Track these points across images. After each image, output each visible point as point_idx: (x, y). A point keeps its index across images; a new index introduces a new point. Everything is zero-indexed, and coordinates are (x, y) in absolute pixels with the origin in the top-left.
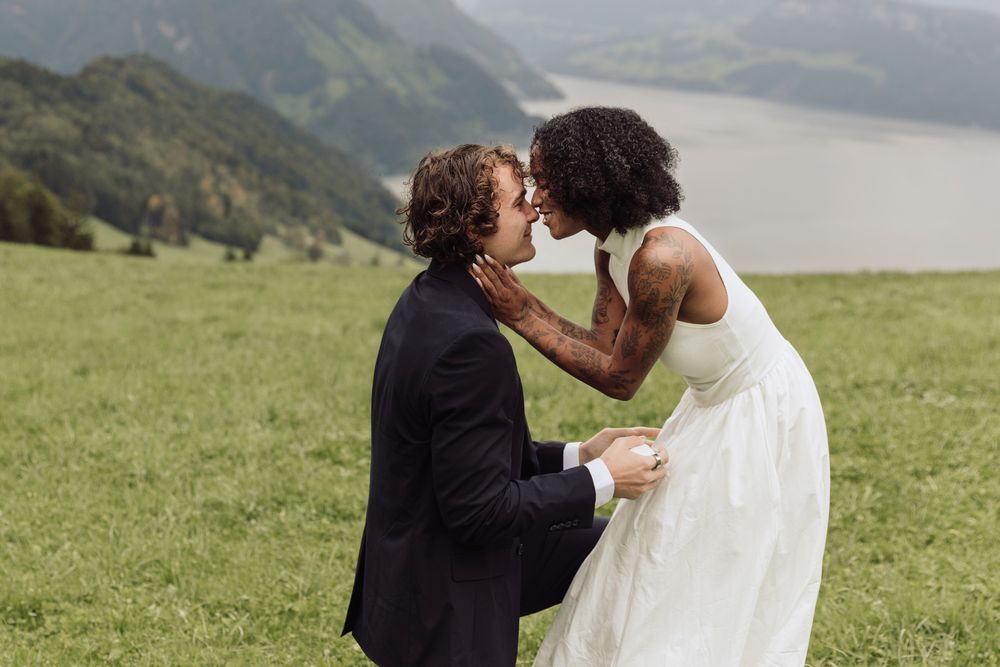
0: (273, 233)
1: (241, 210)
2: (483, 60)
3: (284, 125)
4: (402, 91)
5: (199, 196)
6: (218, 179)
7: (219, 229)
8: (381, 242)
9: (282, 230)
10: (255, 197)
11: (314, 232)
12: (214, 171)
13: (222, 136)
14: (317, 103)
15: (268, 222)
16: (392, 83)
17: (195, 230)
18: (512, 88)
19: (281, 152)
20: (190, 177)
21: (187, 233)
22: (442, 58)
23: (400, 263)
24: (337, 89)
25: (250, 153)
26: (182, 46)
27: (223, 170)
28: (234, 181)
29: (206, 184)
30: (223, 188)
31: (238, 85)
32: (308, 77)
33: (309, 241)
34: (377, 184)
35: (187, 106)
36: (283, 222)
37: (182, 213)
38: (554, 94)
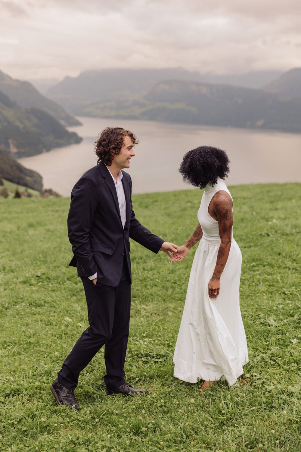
2: (51, 113)
4: (21, 126)
8: (18, 183)
16: (18, 123)
18: (63, 122)
22: (35, 112)
23: (26, 191)
34: (15, 162)
38: (79, 124)
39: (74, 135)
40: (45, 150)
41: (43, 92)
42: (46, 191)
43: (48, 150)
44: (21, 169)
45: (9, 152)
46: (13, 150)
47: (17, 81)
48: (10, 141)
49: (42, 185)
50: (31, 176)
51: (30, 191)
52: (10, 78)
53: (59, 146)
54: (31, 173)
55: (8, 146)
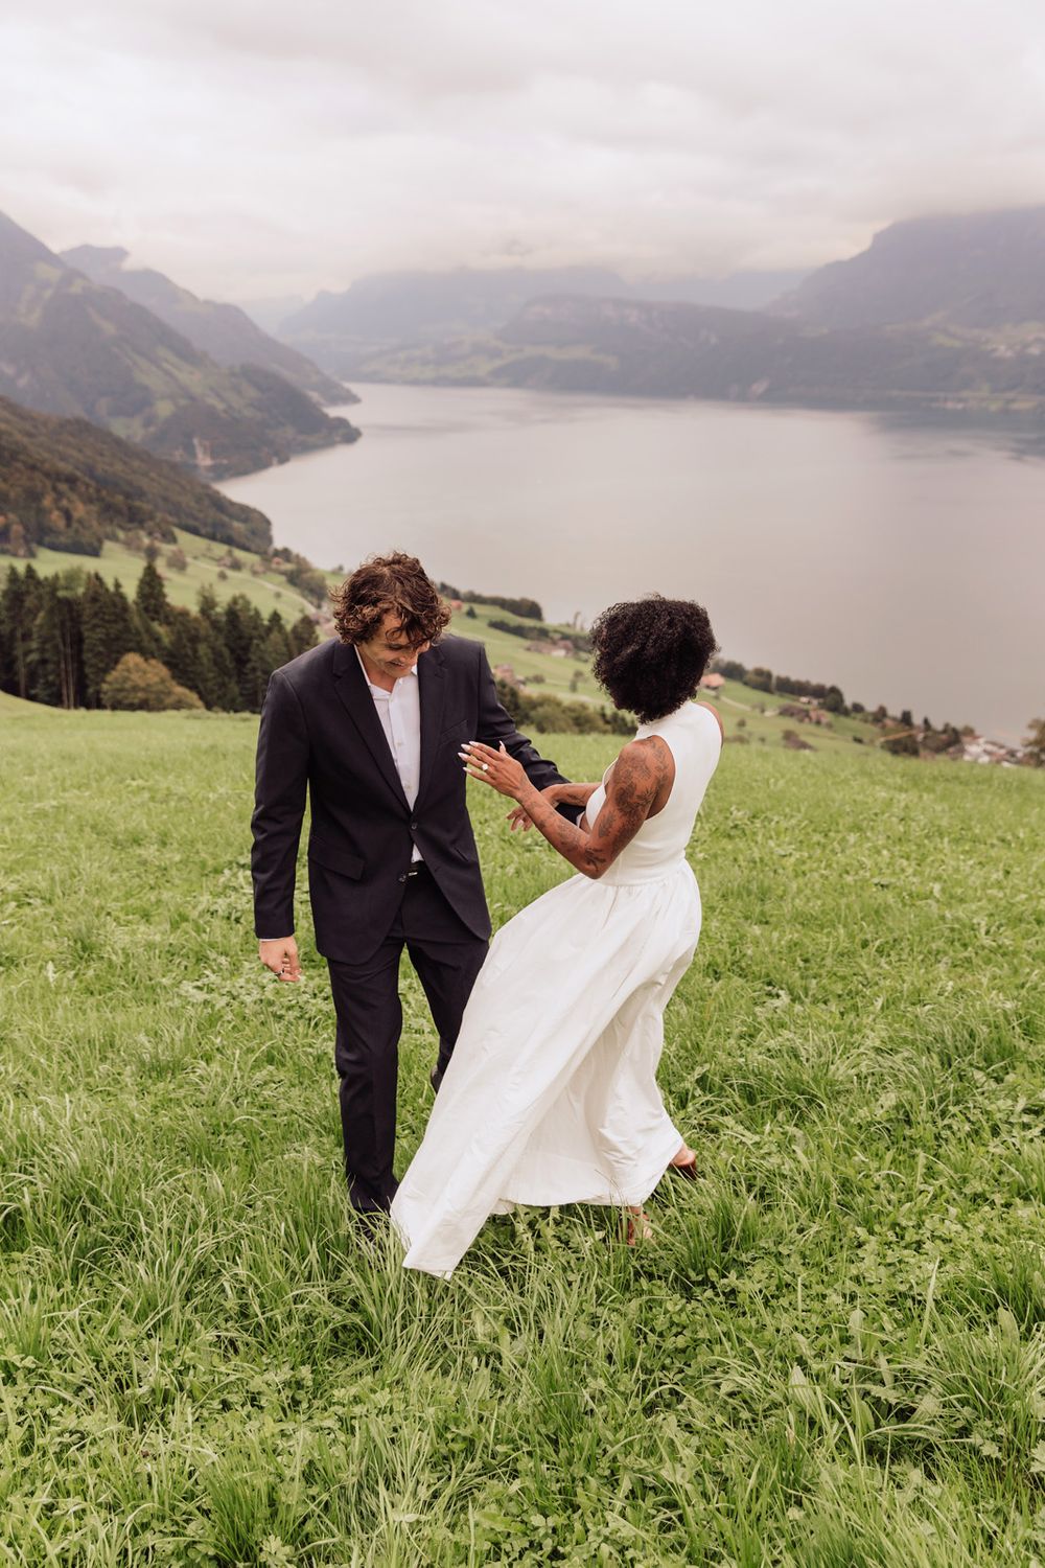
0: (114, 538)
1: (80, 521)
2: (288, 375)
3: (118, 442)
4: (220, 406)
5: (41, 511)
6: (60, 495)
7: (62, 539)
8: (213, 538)
9: (121, 535)
10: (94, 508)
11: (150, 534)
12: (55, 489)
13: (63, 458)
14: (148, 423)
15: (109, 529)
16: (212, 401)
17: (41, 543)
18: (315, 396)
19: (119, 467)
20: (34, 496)
21: (34, 546)
22: (251, 375)
23: (230, 553)
24: (164, 409)
25: (90, 471)
26: (23, 382)
27: (63, 487)
28: (74, 497)
29: (47, 502)
30: (64, 503)
31: (76, 411)
32: (137, 402)
33: (146, 541)
35: (30, 435)
36: (122, 528)
37: (27, 529)
38: (353, 399)
39: (342, 423)
40: (275, 460)
41: (270, 326)
42: (277, 553)
43: (283, 460)
44: (221, 504)
45: (196, 467)
46: (204, 461)
47: (207, 303)
48: (196, 441)
49: (270, 540)
50: (245, 521)
51: (239, 554)
52: (194, 298)
53: (306, 448)
54: (246, 513)
55: (190, 450)
